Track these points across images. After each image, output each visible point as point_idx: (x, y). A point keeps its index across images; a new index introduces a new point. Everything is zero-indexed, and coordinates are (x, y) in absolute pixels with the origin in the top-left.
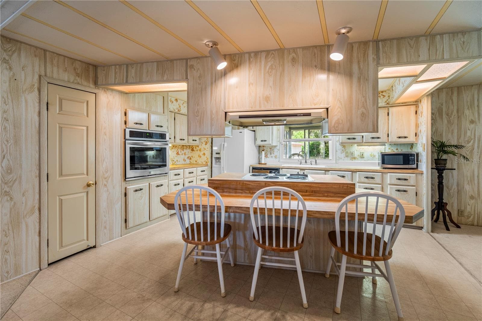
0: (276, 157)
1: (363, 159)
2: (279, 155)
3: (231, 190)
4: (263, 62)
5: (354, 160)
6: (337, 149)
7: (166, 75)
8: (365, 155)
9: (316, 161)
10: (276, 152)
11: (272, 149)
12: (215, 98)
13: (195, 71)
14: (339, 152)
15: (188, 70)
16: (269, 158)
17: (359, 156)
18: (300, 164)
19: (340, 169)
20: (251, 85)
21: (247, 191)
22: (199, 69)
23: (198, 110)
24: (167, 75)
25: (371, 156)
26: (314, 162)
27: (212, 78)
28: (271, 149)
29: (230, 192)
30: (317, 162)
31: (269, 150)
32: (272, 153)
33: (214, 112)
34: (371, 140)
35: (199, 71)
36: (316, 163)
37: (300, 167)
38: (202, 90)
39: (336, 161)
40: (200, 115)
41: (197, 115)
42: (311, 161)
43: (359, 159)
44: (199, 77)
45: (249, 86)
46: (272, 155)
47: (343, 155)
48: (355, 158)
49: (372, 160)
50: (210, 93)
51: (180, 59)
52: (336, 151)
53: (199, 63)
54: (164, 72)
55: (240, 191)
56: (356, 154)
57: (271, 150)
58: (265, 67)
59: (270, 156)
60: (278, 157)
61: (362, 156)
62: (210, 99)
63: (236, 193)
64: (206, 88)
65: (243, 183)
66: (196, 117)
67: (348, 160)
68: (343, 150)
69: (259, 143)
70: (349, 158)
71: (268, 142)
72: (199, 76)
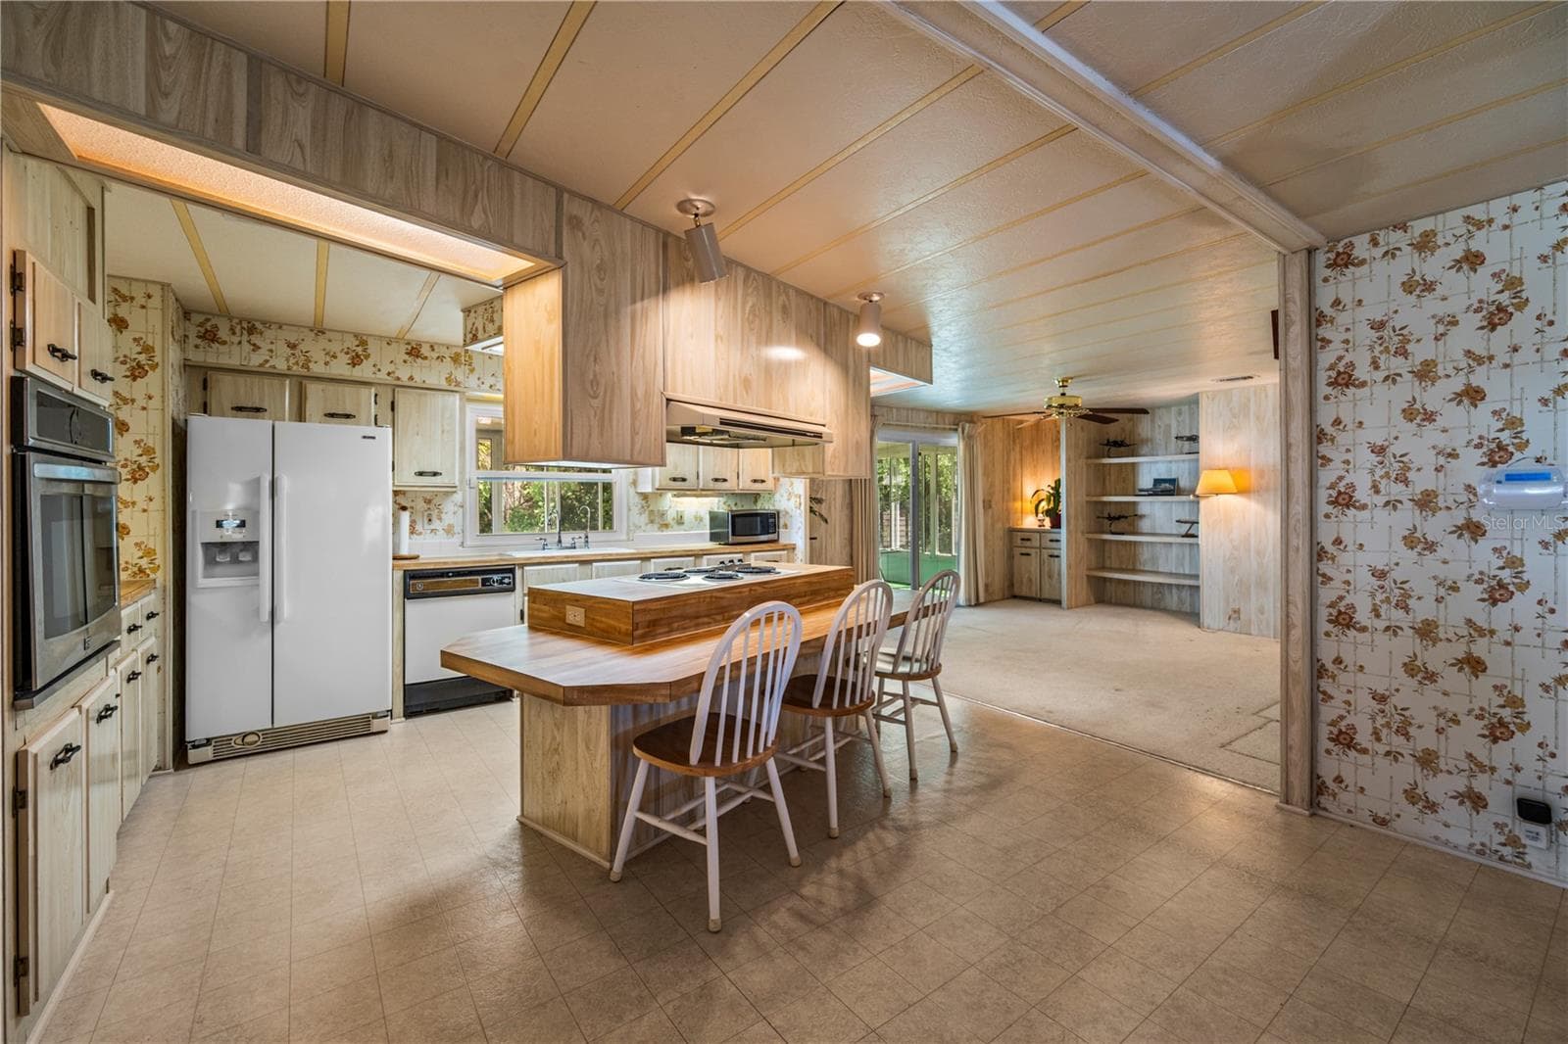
0: (449, 531)
1: (682, 527)
2: (461, 523)
3: (687, 621)
4: (740, 292)
5: (664, 529)
6: (631, 505)
7: (478, 208)
8: (685, 518)
9: (587, 537)
10: (451, 513)
11: (436, 501)
12: (641, 350)
13: (585, 244)
14: (635, 510)
15: (565, 234)
16: (421, 533)
17: (674, 519)
18: (544, 549)
19: (673, 552)
20: (719, 341)
21: (719, 617)
22: (597, 240)
23: (595, 376)
24: (485, 213)
25: (696, 518)
26: (580, 542)
27: (633, 287)
28: (428, 502)
29: (685, 628)
30: (589, 540)
31: (420, 505)
32: (434, 518)
33: (640, 392)
34: (712, 485)
35: (597, 248)
36: (587, 542)
37: (578, 556)
38: (606, 316)
39: (628, 534)
40: (602, 394)
41: (592, 393)
42: (573, 539)
43: (675, 526)
44: (599, 268)
45: (716, 340)
46: (436, 524)
47: (644, 518)
48: (666, 526)
49: (698, 528)
50: (629, 331)
51: (536, 178)
52: (629, 510)
53: (598, 221)
54: (471, 194)
55: (706, 620)
56: (671, 515)
57: (432, 506)
58: (744, 304)
59: (427, 526)
60: (458, 529)
61: (680, 521)
62: (629, 349)
63: (697, 626)
64: (617, 312)
65: (711, 597)
66: (591, 400)
67: (653, 532)
68: (643, 507)
69: (408, 479)
70: (656, 526)
71: (446, 481)
72: (598, 266)
